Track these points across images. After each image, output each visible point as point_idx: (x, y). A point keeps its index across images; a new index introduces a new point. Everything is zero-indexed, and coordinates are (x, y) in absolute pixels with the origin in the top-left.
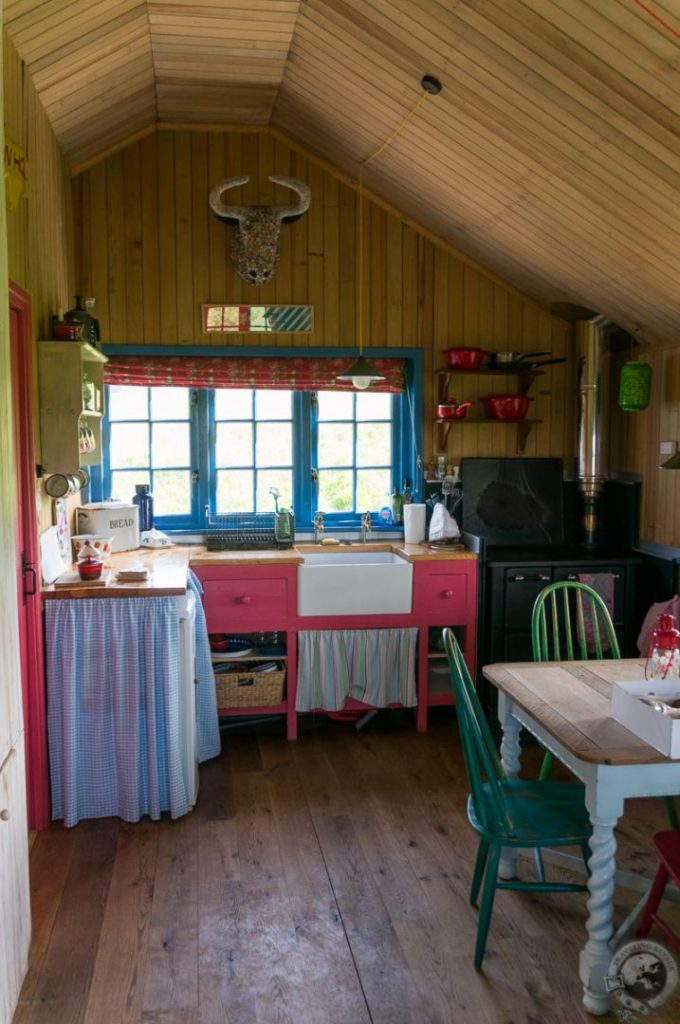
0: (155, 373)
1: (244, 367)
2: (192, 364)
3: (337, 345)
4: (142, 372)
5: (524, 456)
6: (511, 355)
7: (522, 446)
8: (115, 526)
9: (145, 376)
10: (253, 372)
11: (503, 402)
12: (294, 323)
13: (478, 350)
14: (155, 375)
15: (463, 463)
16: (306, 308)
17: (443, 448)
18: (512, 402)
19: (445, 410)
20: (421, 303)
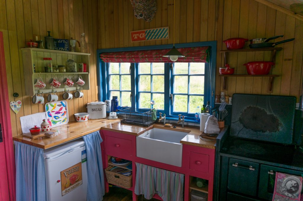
0: (117, 58)
1: (144, 54)
2: (127, 54)
3: (179, 43)
4: (113, 58)
5: (271, 94)
6: (261, 39)
7: (271, 89)
8: (94, 111)
9: (114, 59)
10: (146, 56)
11: (254, 66)
12: (161, 35)
13: (241, 39)
14: (117, 59)
15: (235, 96)
16: (166, 28)
17: (225, 88)
18: (259, 66)
19: (222, 70)
20: (217, 19)
